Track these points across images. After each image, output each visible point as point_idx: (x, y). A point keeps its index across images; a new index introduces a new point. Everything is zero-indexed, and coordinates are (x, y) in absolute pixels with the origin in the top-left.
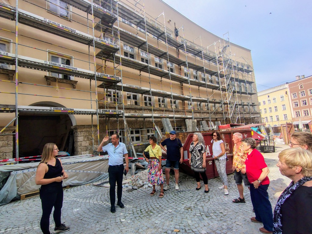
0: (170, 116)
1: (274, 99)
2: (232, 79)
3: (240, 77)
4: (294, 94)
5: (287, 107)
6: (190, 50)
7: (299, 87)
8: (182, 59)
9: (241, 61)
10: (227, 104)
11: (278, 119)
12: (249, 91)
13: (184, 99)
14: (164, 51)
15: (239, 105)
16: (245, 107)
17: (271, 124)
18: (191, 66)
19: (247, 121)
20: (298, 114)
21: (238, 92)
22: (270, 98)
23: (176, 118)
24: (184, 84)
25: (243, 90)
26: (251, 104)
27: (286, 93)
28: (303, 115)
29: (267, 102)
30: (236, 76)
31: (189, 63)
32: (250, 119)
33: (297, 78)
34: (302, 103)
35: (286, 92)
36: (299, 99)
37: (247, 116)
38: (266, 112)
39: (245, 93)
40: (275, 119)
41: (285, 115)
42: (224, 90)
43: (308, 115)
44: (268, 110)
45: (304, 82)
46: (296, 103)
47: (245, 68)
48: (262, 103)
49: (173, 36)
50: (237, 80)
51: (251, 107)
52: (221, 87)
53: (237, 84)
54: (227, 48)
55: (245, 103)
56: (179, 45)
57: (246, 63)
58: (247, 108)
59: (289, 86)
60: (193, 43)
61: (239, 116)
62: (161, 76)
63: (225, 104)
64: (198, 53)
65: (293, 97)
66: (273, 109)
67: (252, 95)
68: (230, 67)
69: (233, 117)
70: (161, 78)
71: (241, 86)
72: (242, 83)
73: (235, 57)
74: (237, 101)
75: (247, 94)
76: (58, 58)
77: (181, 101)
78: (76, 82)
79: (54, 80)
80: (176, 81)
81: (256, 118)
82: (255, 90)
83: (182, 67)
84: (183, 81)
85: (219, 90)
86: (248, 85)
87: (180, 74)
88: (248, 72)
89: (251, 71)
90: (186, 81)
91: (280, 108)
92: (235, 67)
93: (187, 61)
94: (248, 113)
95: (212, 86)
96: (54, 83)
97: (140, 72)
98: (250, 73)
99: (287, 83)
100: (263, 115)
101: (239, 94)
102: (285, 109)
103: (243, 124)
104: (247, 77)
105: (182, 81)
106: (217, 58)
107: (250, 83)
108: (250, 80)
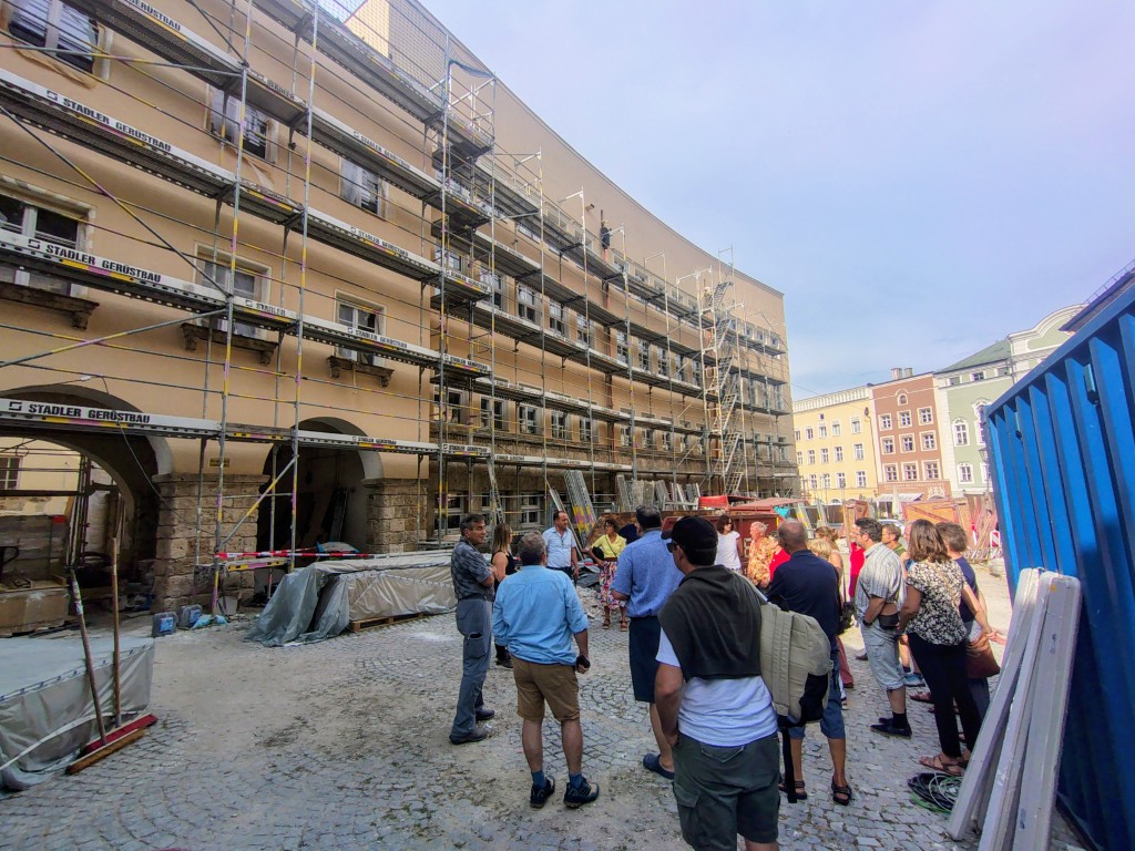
0: (584, 463)
1: (835, 426)
2: (734, 371)
3: (754, 367)
4: (884, 418)
5: (866, 450)
6: (637, 288)
7: (899, 399)
8: (615, 311)
9: (757, 321)
10: (717, 437)
11: (843, 484)
12: (772, 406)
13: (612, 420)
14: (578, 292)
15: (747, 441)
16: (760, 447)
17: (822, 496)
18: (637, 331)
19: (766, 487)
20: (891, 474)
21: (746, 407)
22: (825, 422)
23: (596, 469)
24: (614, 378)
25: (758, 402)
26: (776, 441)
27: (867, 412)
28: (904, 478)
29: (817, 433)
30: (742, 362)
31: (632, 325)
32: (772, 481)
33: (895, 375)
34: (902, 444)
35: (867, 409)
36: (896, 432)
37: (764, 473)
38: (812, 460)
39: (763, 411)
40: (834, 482)
41: (860, 474)
42: (712, 399)
43: (915, 477)
44: (819, 456)
45: (910, 386)
46: (889, 444)
47: (767, 342)
48: (804, 435)
49: (594, 249)
50: (745, 373)
51: (774, 449)
52: (705, 394)
53: (744, 383)
54: (728, 290)
55: (762, 438)
56: (609, 274)
57: (770, 329)
58: (765, 451)
59: (875, 393)
60: (643, 268)
61: (745, 473)
62: (564, 356)
63: (711, 436)
64: (655, 298)
65: (881, 424)
66: (832, 454)
67: (780, 417)
68: (730, 337)
69: (731, 476)
70: (563, 361)
71: (753, 390)
72: (756, 383)
73: (741, 309)
74: (744, 432)
75: (767, 413)
76: (352, 309)
77: (606, 423)
78: (391, 371)
79: (349, 365)
80: (598, 369)
81: (786, 480)
82: (789, 403)
83: (614, 332)
84: (613, 371)
85: (701, 398)
86: (770, 388)
87: (607, 350)
88: (773, 352)
89: (780, 353)
90: (623, 372)
91: (849, 453)
92: (741, 338)
93: (631, 319)
94: (768, 464)
95: (685, 388)
96: (348, 373)
97: (516, 344)
98: (779, 356)
99: (870, 385)
100: (805, 470)
101: (749, 412)
102: (860, 457)
103: (755, 494)
104: (770, 368)
105: (611, 370)
106: (701, 314)
107: (776, 383)
108: (777, 376)
